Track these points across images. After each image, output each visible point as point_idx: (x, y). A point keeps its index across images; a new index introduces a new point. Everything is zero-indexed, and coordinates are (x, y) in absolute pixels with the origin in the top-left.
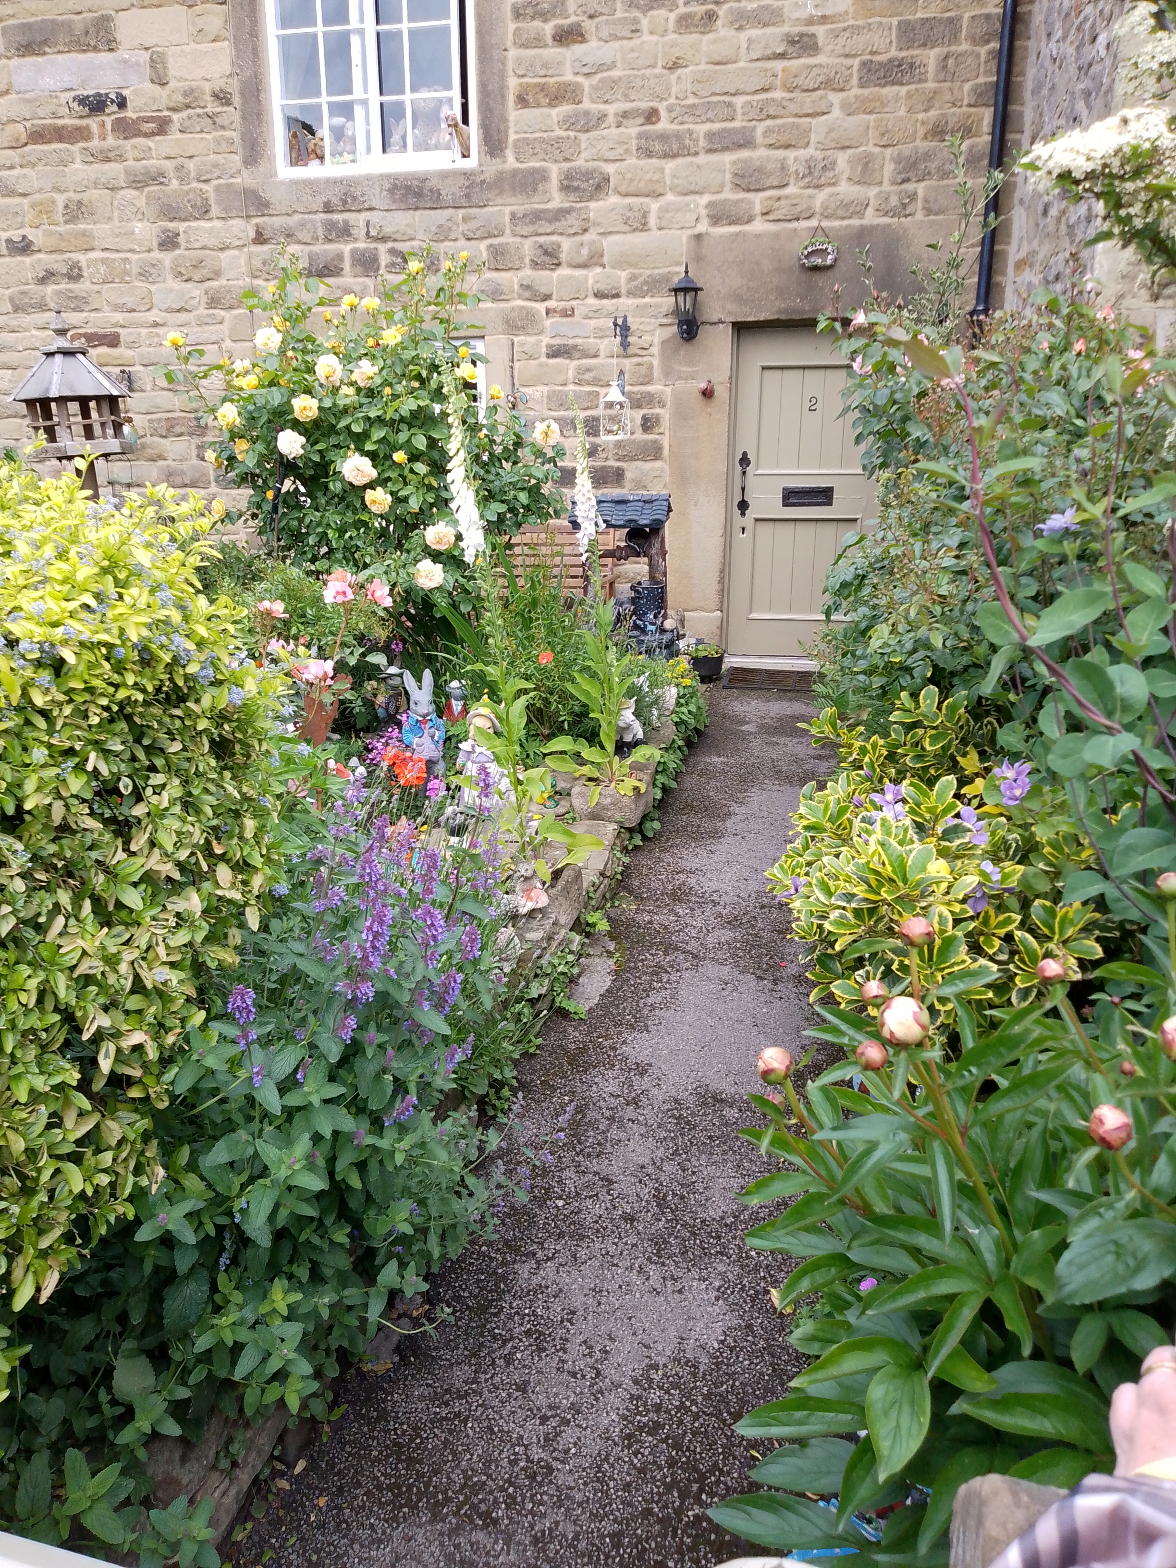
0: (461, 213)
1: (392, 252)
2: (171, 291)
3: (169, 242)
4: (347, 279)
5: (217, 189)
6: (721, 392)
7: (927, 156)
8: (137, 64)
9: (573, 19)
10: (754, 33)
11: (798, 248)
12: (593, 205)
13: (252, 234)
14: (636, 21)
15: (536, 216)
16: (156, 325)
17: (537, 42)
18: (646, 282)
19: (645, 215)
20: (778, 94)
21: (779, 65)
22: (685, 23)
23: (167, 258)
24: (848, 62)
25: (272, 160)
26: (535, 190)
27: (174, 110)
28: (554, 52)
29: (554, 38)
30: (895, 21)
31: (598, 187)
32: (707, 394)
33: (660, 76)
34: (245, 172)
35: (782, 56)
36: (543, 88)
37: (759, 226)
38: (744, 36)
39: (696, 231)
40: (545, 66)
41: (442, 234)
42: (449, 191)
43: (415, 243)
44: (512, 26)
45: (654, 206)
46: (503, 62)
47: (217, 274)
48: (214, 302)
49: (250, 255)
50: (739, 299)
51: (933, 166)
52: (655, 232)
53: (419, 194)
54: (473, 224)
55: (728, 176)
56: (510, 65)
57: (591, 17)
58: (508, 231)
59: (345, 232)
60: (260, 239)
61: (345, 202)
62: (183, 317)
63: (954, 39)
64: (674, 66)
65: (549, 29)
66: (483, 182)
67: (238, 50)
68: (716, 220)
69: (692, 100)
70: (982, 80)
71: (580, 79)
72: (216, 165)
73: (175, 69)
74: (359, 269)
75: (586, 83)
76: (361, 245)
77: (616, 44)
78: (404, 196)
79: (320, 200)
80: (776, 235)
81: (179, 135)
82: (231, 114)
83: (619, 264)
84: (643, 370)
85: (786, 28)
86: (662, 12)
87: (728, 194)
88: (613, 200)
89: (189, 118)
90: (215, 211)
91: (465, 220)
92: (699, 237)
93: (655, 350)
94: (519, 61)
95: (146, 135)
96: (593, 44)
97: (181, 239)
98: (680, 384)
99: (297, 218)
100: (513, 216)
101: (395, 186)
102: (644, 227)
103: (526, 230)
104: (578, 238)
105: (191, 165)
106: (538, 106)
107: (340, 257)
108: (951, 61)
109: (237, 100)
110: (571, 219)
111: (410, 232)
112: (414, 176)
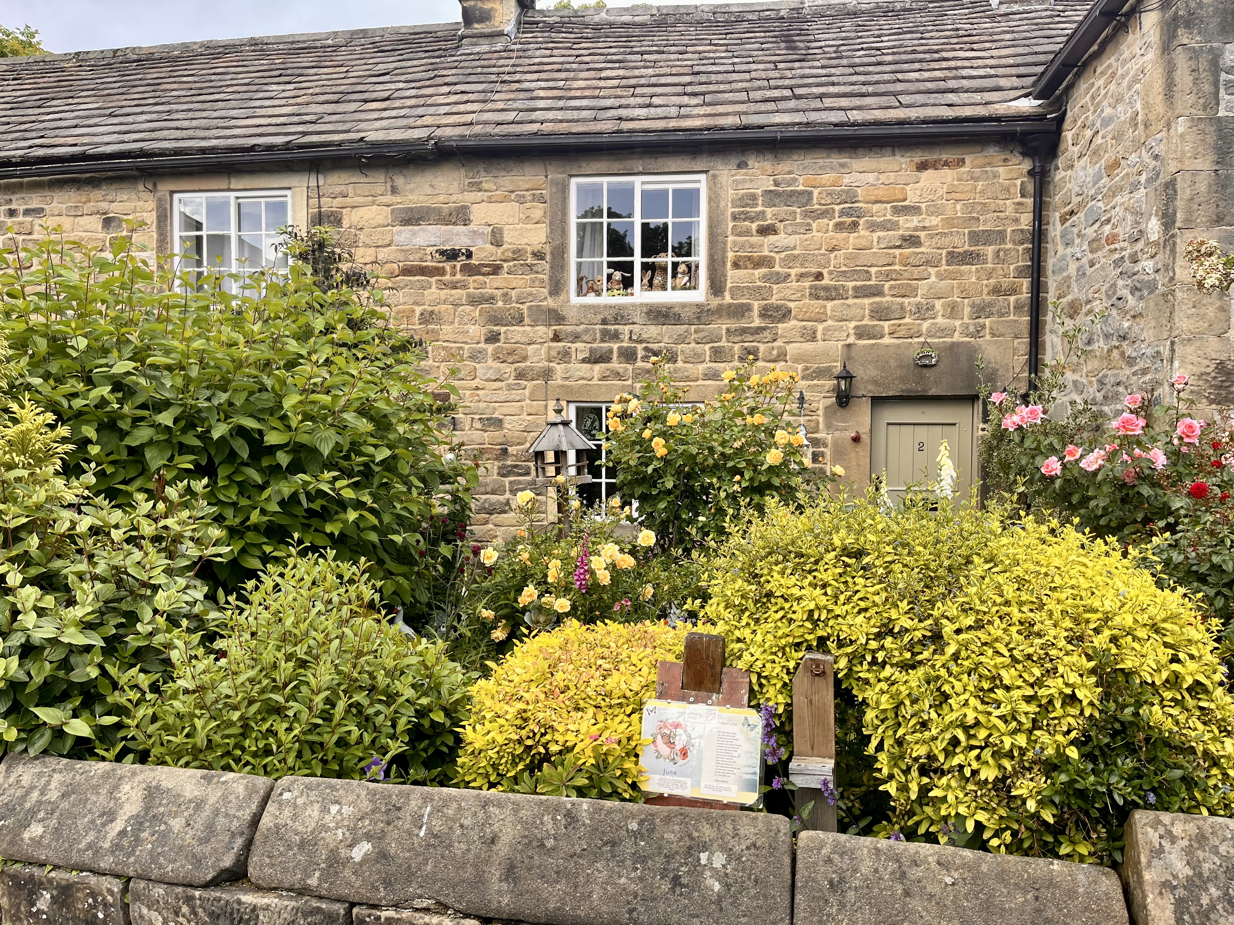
0: (693, 327)
1: (646, 349)
2: (491, 368)
3: (493, 338)
4: (615, 364)
5: (530, 308)
6: (865, 438)
7: (990, 304)
8: (483, 233)
9: (769, 222)
10: (881, 234)
11: (914, 353)
12: (780, 325)
13: (551, 335)
14: (809, 224)
15: (744, 331)
16: (477, 388)
17: (747, 233)
18: (814, 372)
19: (815, 332)
20: (897, 267)
21: (897, 252)
22: (839, 227)
23: (490, 348)
24: (940, 251)
25: (568, 293)
26: (743, 316)
27: (505, 261)
28: (756, 239)
29: (757, 232)
30: (966, 231)
31: (784, 316)
32: (856, 439)
33: (824, 255)
34: (550, 300)
35: (899, 247)
36: (749, 258)
37: (887, 340)
38: (875, 236)
39: (847, 342)
40: (752, 246)
41: (682, 339)
42: (685, 315)
43: (662, 344)
44: (731, 225)
45: (820, 327)
46: (725, 243)
47: (525, 358)
48: (521, 375)
49: (550, 348)
50: (875, 383)
51: (994, 310)
52: (821, 342)
53: (666, 316)
54: (701, 335)
55: (867, 312)
56: (729, 245)
57: (781, 221)
58: (724, 339)
59: (615, 336)
60: (556, 338)
61: (616, 319)
62: (498, 384)
63: (1003, 241)
64: (833, 250)
65: (754, 226)
66: (709, 310)
67: (551, 229)
68: (859, 336)
69: (843, 269)
70: (1020, 264)
71: (772, 254)
72: (530, 294)
73: (508, 237)
74: (622, 359)
75: (777, 257)
76: (625, 345)
77: (797, 236)
78: (657, 316)
79: (600, 317)
80: (899, 346)
81: (506, 276)
82: (545, 265)
83: (796, 361)
84: (813, 424)
85: (901, 232)
86: (825, 220)
87: (866, 322)
88: (793, 323)
89: (515, 266)
90: (527, 320)
91: (696, 332)
92: (849, 346)
93: (820, 412)
94: (735, 243)
95: (484, 275)
96: (782, 235)
97: (502, 337)
98: (837, 434)
99: (582, 327)
100: (728, 330)
101: (651, 311)
102: (814, 339)
103: (736, 339)
104: (770, 345)
105: (513, 293)
106: (746, 268)
107: (611, 351)
108: (1001, 253)
109: (548, 257)
110: (766, 334)
111: (659, 338)
112: (663, 305)
